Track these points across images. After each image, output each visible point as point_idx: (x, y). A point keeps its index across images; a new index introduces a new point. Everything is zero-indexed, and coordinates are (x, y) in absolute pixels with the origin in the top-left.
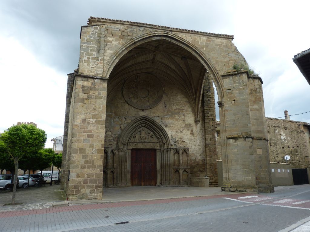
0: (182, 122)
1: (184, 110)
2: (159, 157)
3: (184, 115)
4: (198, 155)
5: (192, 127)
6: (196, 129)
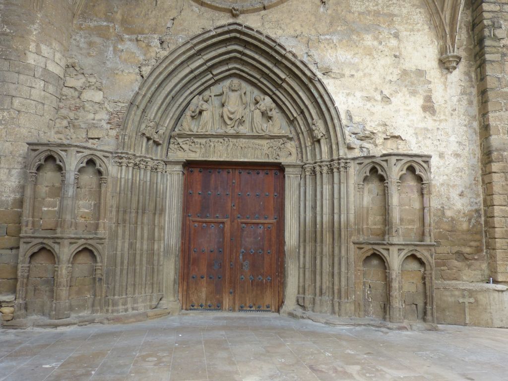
0: (389, 60)
1: (396, 15)
2: (296, 197)
3: (396, 36)
4: (454, 194)
5: (430, 82)
6: (445, 89)
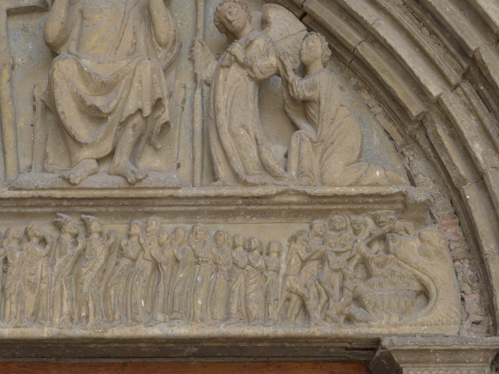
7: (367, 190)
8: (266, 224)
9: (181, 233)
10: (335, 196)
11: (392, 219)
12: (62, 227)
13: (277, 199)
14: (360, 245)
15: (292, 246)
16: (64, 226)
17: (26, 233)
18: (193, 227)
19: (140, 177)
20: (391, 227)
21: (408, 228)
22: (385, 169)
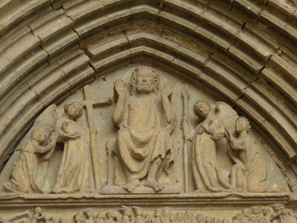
7: (270, 194)
8: (221, 211)
9: (180, 215)
10: (255, 197)
11: (282, 209)
12: (124, 212)
13: (227, 199)
14: (267, 222)
15: (234, 222)
16: (125, 212)
17: (107, 215)
18: (186, 213)
19: (161, 188)
20: (282, 213)
21: (290, 213)
22: (278, 184)
